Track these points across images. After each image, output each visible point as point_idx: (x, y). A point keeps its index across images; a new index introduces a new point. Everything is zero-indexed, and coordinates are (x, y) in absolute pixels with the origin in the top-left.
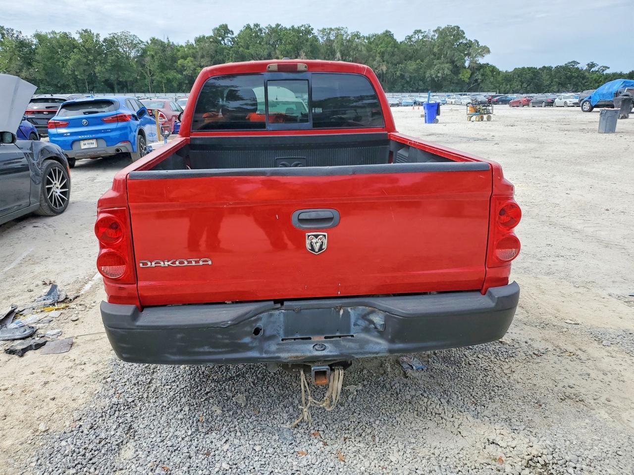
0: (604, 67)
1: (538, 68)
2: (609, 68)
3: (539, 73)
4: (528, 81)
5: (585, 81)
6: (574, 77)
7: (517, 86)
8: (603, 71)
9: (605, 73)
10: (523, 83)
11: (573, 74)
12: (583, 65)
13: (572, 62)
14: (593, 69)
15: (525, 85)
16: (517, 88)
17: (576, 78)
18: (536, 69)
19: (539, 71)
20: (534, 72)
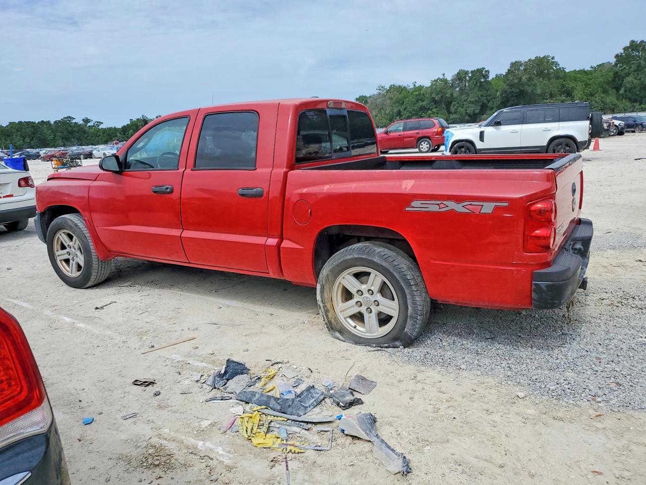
0: (98, 122)
1: (37, 122)
2: (102, 123)
3: (39, 128)
4: (30, 136)
5: (86, 135)
6: (75, 131)
7: (19, 141)
8: (98, 126)
9: (100, 127)
10: (24, 138)
11: (74, 129)
12: (79, 120)
13: (67, 117)
14: (89, 124)
15: (27, 140)
16: (19, 143)
17: (78, 132)
18: (35, 123)
19: (39, 125)
20: (33, 127)
